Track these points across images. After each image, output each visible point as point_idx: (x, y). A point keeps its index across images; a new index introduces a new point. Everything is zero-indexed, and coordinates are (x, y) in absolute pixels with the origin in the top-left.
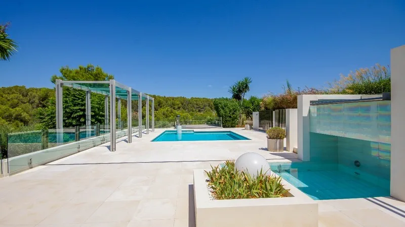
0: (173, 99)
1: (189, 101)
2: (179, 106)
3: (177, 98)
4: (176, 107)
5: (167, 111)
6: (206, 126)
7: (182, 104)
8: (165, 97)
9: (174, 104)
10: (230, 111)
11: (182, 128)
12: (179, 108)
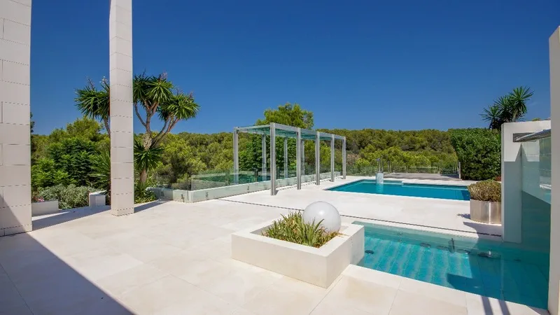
0: (414, 134)
1: (444, 135)
2: (424, 143)
3: (421, 132)
4: (418, 146)
5: (390, 152)
6: (438, 175)
7: (430, 141)
8: (400, 131)
9: (413, 142)
10: (479, 151)
11: (384, 177)
12: (423, 147)
